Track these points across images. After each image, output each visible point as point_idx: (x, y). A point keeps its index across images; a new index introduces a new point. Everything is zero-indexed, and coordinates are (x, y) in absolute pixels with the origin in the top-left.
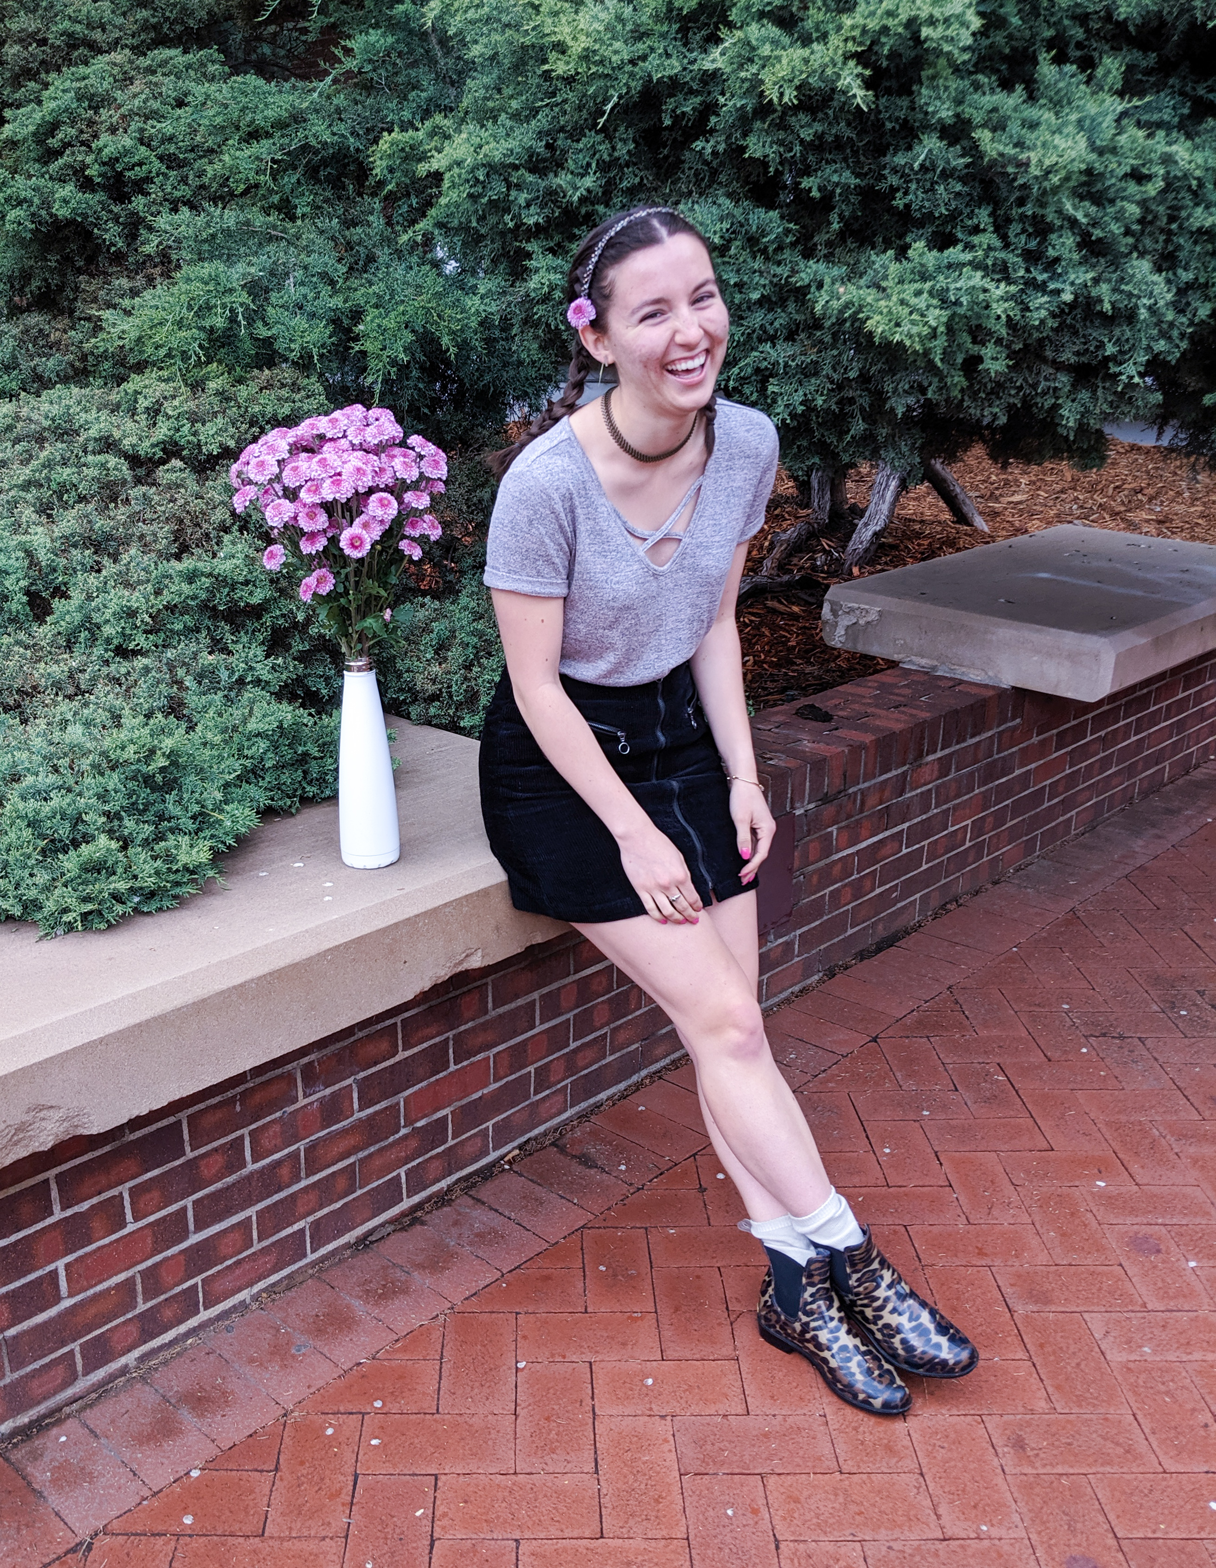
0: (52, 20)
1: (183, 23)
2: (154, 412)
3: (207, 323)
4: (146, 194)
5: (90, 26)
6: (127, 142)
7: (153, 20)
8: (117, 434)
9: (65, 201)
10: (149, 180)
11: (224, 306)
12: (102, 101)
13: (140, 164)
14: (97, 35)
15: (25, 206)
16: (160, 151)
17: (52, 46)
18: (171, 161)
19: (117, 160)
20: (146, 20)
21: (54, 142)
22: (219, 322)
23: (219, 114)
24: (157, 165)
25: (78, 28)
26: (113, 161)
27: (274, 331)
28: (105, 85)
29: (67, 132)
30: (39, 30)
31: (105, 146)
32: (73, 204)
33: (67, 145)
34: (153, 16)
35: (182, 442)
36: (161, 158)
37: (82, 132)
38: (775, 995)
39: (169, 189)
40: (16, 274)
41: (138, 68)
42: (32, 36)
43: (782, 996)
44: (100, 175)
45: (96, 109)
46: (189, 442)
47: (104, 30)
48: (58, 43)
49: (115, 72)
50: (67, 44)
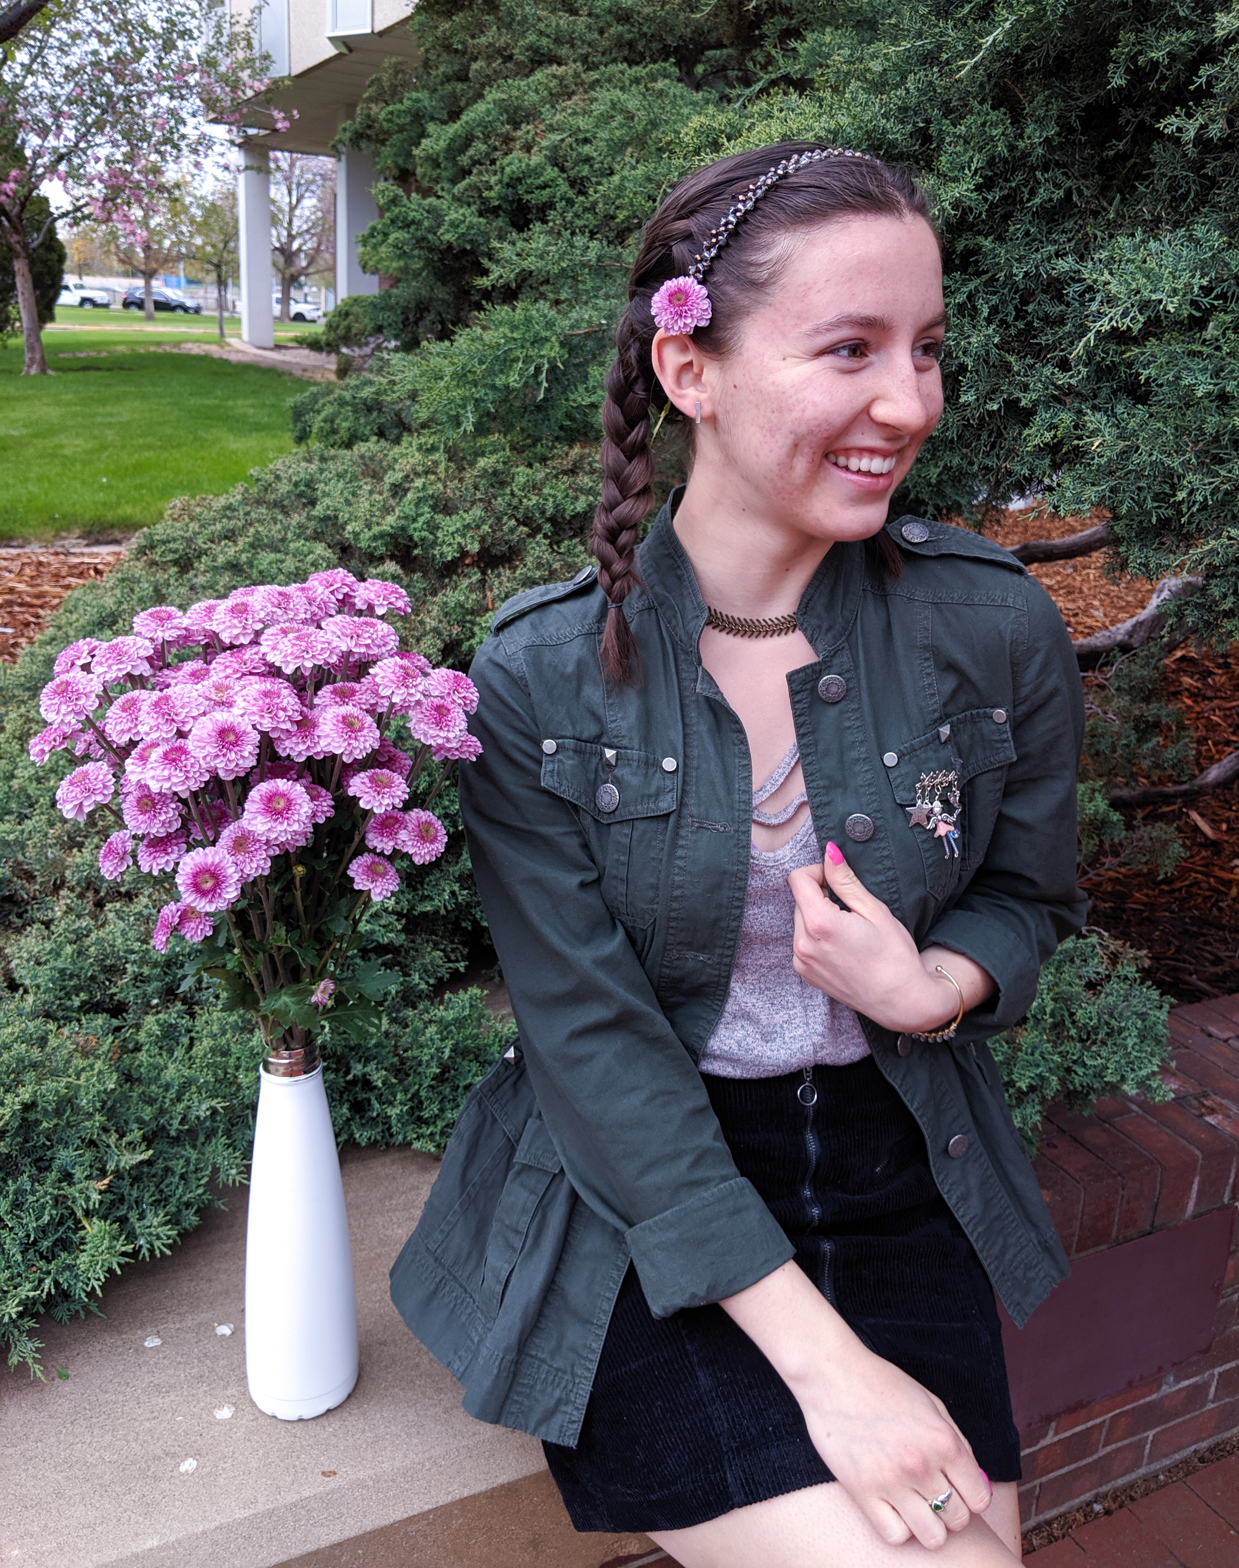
0: (523, 35)
1: (662, 40)
2: (398, 490)
3: (499, 381)
4: (545, 222)
5: (558, 41)
6: (536, 159)
7: (629, 36)
8: (343, 516)
9: (454, 225)
10: (551, 205)
11: (528, 360)
12: (527, 116)
13: (545, 186)
14: (564, 51)
15: (413, 227)
16: (572, 173)
17: (517, 64)
18: (579, 185)
19: (519, 180)
20: (621, 36)
21: (464, 160)
22: (513, 379)
23: (622, 126)
24: (564, 187)
25: (545, 41)
26: (514, 182)
27: (594, 399)
28: (536, 98)
29: (479, 147)
30: (508, 45)
31: (510, 164)
32: (462, 229)
33: (476, 162)
34: (630, 31)
35: (416, 536)
36: (572, 183)
37: (496, 149)
38: (1165, 1456)
39: (569, 216)
40: (412, 305)
41: (582, 83)
42: (499, 52)
43: (1177, 1457)
44: (500, 198)
45: (516, 126)
46: (423, 539)
47: (573, 46)
48: (522, 58)
49: (552, 85)
50: (532, 61)
